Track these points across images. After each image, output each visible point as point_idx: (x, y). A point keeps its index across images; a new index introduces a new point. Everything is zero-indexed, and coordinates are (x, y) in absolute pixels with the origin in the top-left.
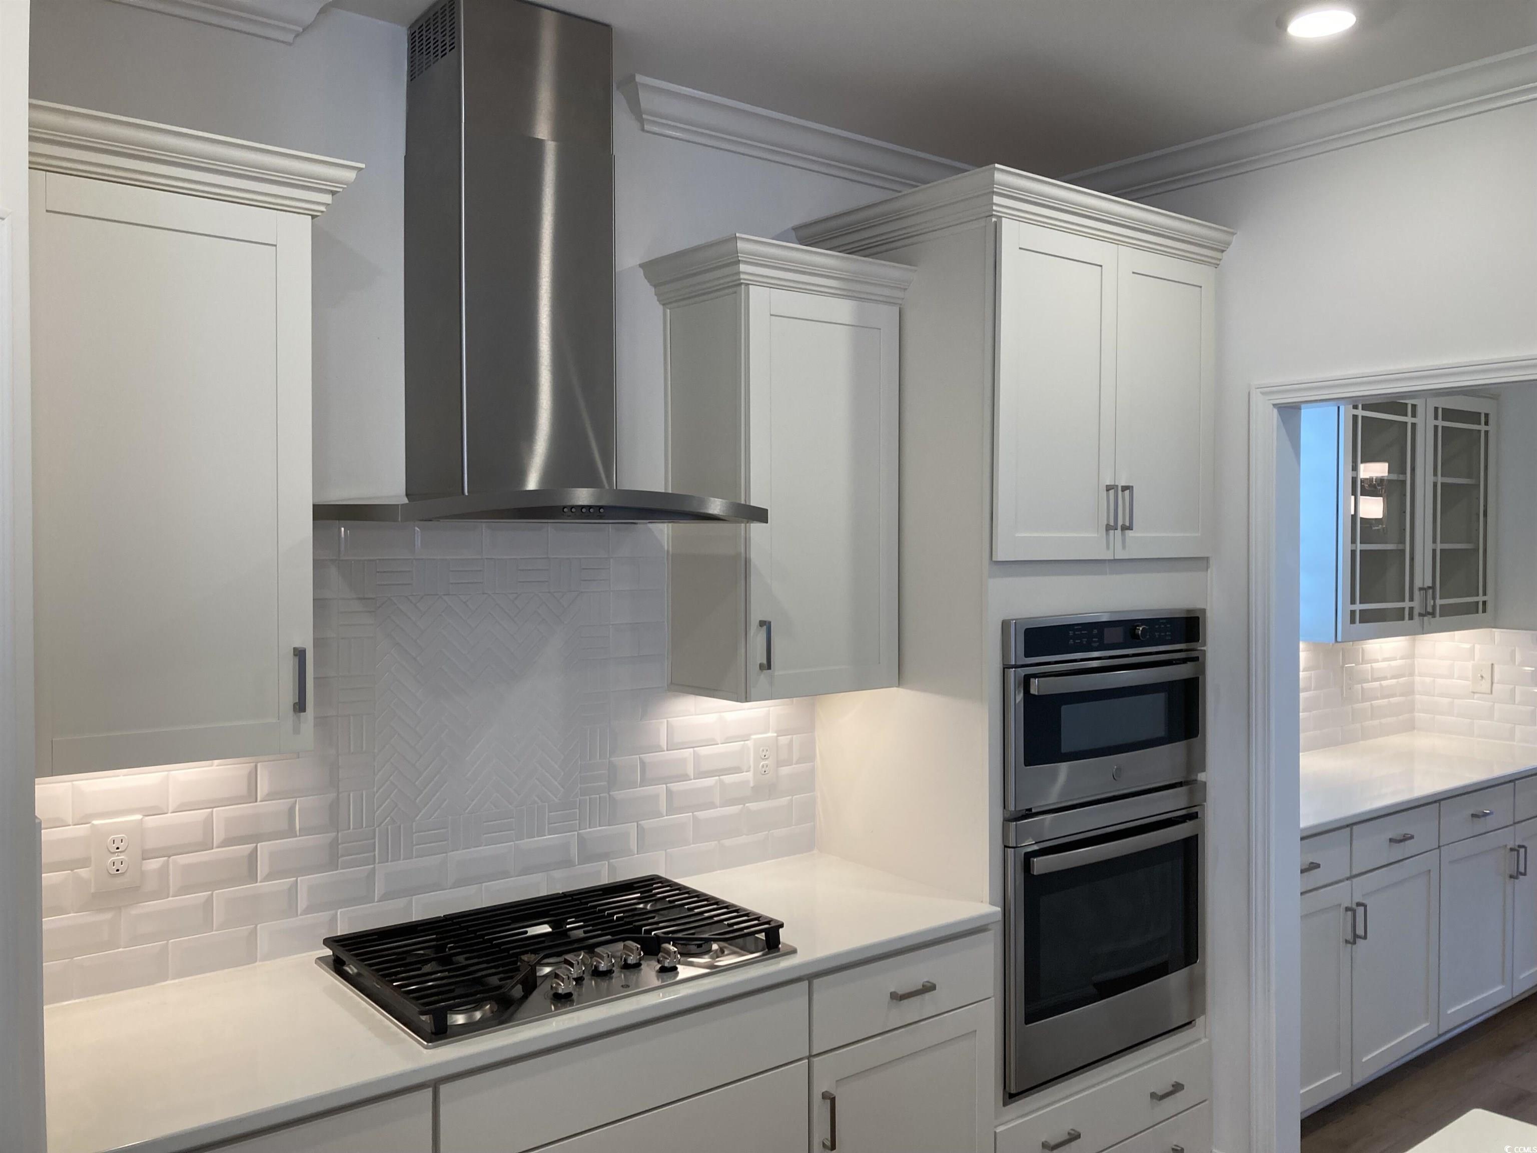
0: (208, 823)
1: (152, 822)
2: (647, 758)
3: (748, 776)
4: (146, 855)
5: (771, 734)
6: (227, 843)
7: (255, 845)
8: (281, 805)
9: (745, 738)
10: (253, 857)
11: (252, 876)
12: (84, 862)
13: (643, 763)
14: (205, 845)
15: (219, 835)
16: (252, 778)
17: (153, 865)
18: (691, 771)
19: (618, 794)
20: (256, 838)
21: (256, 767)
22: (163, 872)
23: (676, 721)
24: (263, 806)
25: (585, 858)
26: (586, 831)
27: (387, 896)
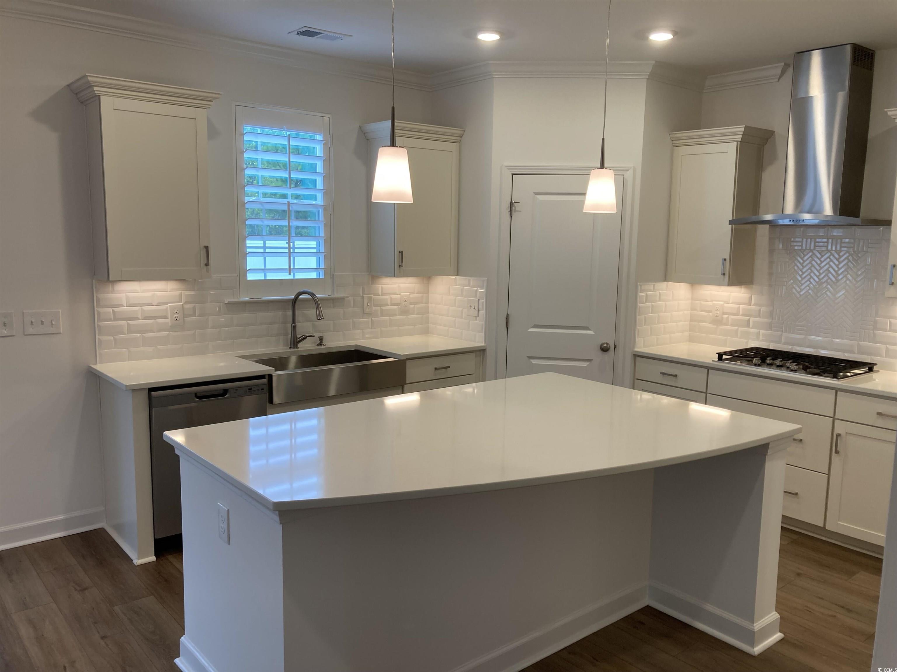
0: (739, 308)
1: (726, 305)
4: (724, 313)
6: (743, 315)
7: (748, 318)
8: (757, 308)
10: (749, 321)
11: (748, 326)
12: (709, 312)
13: (890, 323)
14: (737, 314)
15: (741, 313)
16: (750, 299)
17: (725, 316)
19: (877, 332)
20: (750, 316)
21: (752, 296)
22: (728, 318)
24: (752, 307)
25: (860, 352)
26: (862, 343)
27: (785, 343)
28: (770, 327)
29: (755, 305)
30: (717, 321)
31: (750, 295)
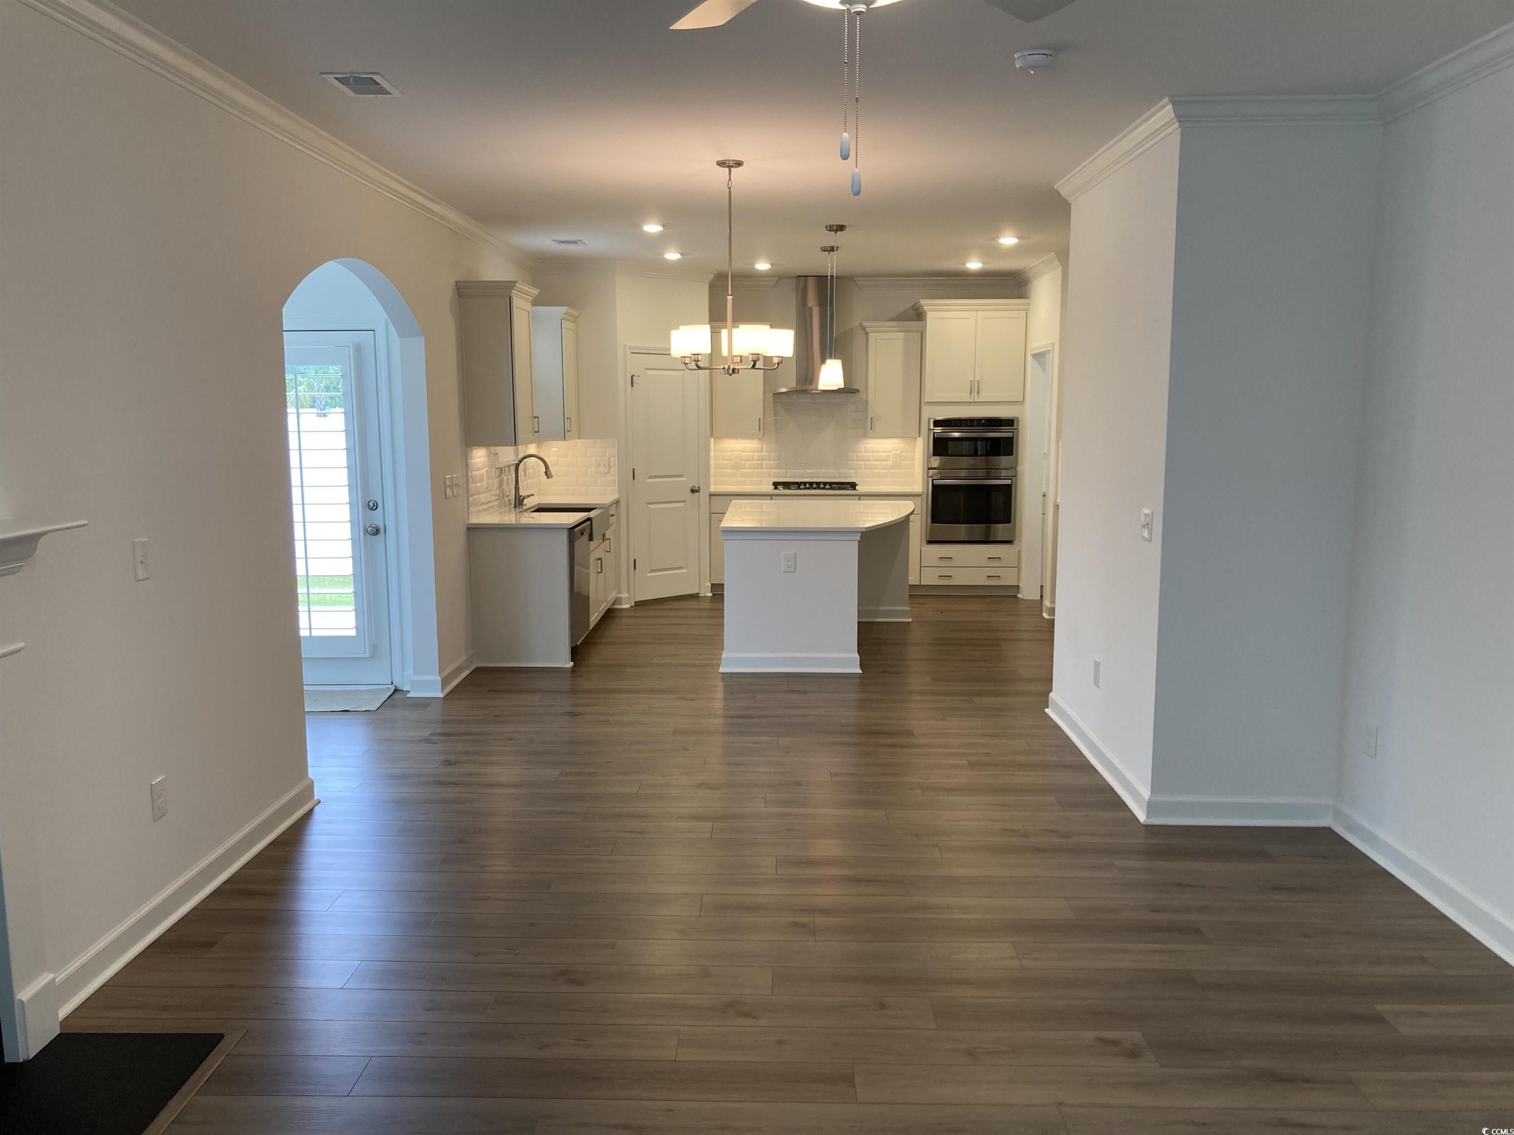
1: (743, 454)
2: (858, 454)
3: (890, 463)
4: (742, 460)
5: (899, 452)
6: (757, 460)
8: (768, 454)
9: (890, 452)
10: (762, 464)
11: (762, 468)
13: (857, 455)
14: (753, 460)
15: (755, 459)
16: (762, 447)
17: (743, 462)
18: (872, 459)
19: (850, 462)
21: (763, 445)
22: (745, 464)
23: (868, 446)
24: (764, 454)
25: (840, 477)
26: (841, 470)
27: (791, 477)
28: (778, 467)
29: (766, 452)
30: (737, 466)
31: (761, 445)
